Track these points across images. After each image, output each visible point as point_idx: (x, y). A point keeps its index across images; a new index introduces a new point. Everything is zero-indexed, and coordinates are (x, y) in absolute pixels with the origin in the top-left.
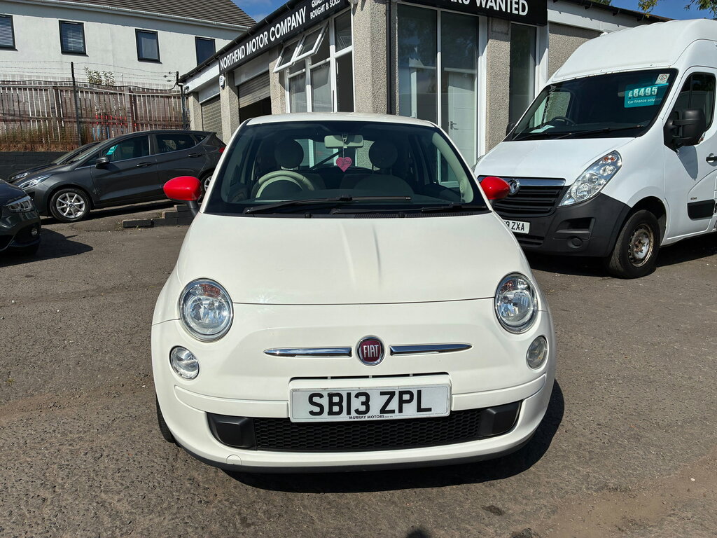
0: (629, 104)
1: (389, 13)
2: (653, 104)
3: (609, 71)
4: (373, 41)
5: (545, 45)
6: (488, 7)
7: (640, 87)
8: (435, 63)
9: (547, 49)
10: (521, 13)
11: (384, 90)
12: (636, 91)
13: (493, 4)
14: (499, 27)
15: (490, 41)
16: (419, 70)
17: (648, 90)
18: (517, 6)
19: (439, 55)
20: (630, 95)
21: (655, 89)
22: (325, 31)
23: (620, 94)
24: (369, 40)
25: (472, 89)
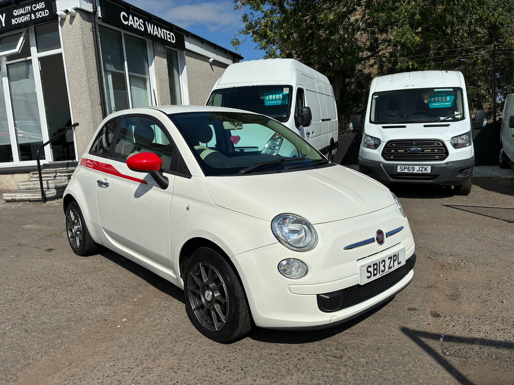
0: (267, 103)
1: (94, 29)
2: (280, 104)
3: (255, 84)
4: (84, 48)
5: (184, 64)
6: (154, 35)
7: (272, 94)
8: (123, 69)
9: (185, 66)
10: (172, 41)
11: (97, 86)
12: (271, 96)
13: (157, 33)
14: (159, 48)
15: (156, 57)
16: (113, 74)
17: (277, 96)
18: (169, 36)
19: (126, 63)
20: (267, 98)
21: (281, 96)
22: (25, 35)
23: (261, 98)
24: (81, 47)
25: (145, 88)
